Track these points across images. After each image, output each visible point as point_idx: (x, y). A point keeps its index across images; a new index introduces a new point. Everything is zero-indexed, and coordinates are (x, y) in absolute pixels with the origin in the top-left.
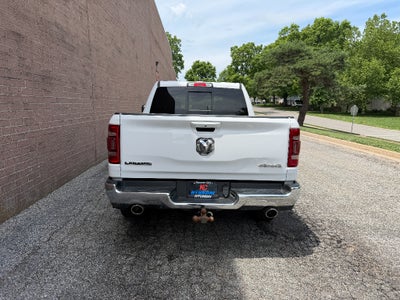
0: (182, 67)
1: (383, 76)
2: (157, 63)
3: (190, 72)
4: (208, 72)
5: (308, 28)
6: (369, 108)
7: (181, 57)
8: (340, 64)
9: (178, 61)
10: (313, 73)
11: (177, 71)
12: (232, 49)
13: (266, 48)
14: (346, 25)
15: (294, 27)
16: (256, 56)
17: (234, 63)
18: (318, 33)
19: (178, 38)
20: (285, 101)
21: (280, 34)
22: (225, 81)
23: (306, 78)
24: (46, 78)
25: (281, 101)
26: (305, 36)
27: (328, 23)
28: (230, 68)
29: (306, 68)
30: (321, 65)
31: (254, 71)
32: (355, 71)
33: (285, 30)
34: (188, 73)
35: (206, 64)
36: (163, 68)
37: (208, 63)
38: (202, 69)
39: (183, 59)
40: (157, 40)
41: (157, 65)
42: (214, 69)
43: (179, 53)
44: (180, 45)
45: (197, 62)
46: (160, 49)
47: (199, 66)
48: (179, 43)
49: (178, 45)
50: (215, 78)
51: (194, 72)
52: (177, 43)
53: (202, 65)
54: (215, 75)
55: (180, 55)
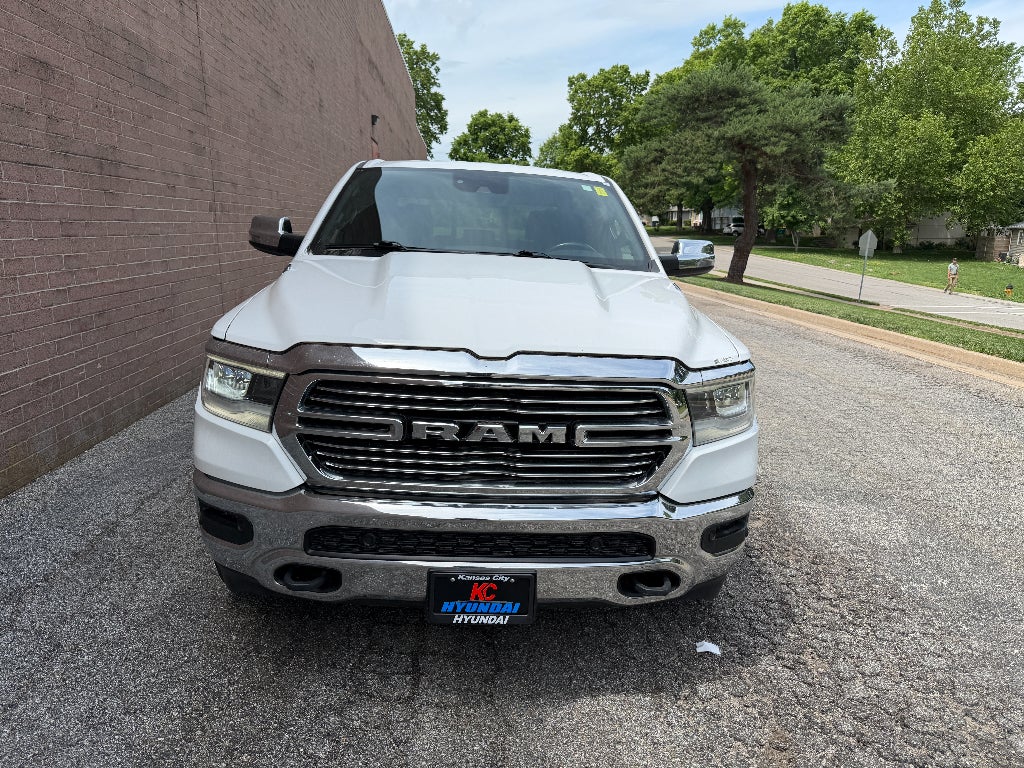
0: (443, 128)
1: (949, 157)
2: (374, 118)
3: (462, 142)
4: (510, 140)
5: (767, 30)
6: (912, 239)
7: (438, 100)
8: (835, 126)
9: (432, 110)
10: (768, 150)
11: (430, 137)
12: (571, 83)
13: (659, 80)
14: (863, 24)
15: (732, 26)
16: (633, 100)
17: (576, 119)
18: (792, 42)
19: (431, 50)
20: (707, 218)
21: (697, 43)
22: (556, 166)
23: (753, 162)
24: (107, 164)
25: (697, 219)
26: (760, 50)
27: (818, 17)
28: (566, 131)
29: (750, 135)
30: (788, 130)
31: (628, 140)
32: (878, 145)
33: (709, 33)
34: (459, 143)
35: (504, 121)
36: (391, 131)
37: (511, 119)
38: (495, 134)
39: (445, 105)
40: (374, 59)
41: (373, 124)
42: (527, 135)
43: (434, 90)
44: (437, 70)
45: (483, 114)
46: (383, 83)
47: (486, 126)
48: (434, 64)
49: (432, 70)
50: (528, 158)
51: (475, 140)
52: (429, 64)
53: (494, 123)
54: (529, 150)
55: (436, 94)
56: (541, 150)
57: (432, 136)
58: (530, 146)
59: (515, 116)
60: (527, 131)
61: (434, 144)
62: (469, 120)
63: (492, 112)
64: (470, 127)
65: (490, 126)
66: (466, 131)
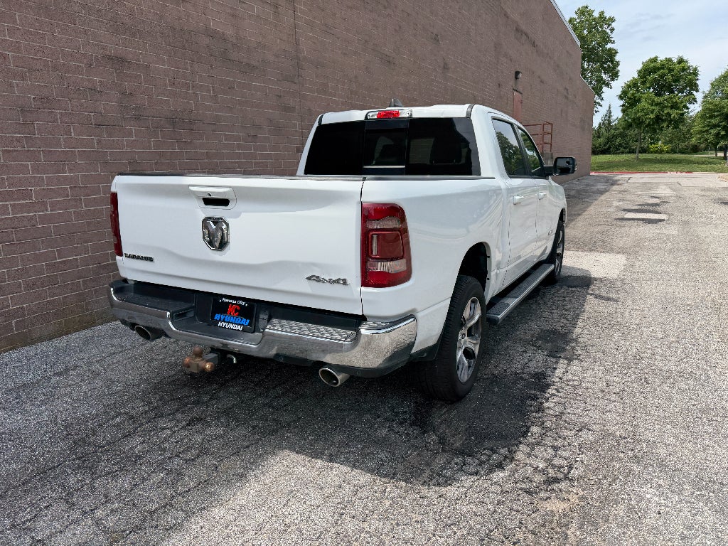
0: (615, 75)
2: (518, 74)
3: (633, 85)
4: (676, 80)
7: (612, 54)
9: (605, 62)
11: (600, 82)
19: (607, 15)
34: (629, 86)
35: (673, 63)
36: (542, 82)
37: (681, 61)
38: (662, 76)
39: (617, 58)
40: (523, 28)
41: (516, 78)
42: (695, 73)
43: (609, 46)
44: (612, 30)
45: (655, 60)
46: (534, 45)
47: (655, 70)
48: (609, 25)
49: (608, 31)
50: (694, 93)
51: (644, 83)
52: (605, 26)
53: (662, 67)
54: (696, 85)
55: (610, 49)
56: (712, 84)
57: (604, 83)
58: (698, 82)
59: (685, 58)
60: (696, 69)
61: (605, 89)
62: (640, 67)
63: (662, 57)
64: (640, 72)
65: (659, 69)
66: (636, 76)
